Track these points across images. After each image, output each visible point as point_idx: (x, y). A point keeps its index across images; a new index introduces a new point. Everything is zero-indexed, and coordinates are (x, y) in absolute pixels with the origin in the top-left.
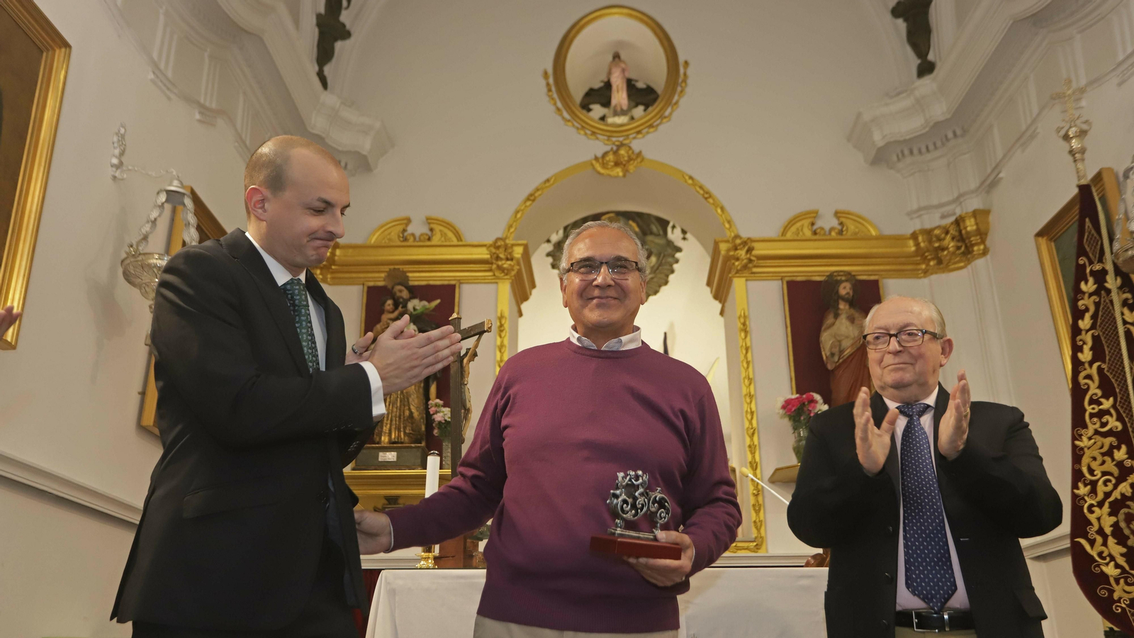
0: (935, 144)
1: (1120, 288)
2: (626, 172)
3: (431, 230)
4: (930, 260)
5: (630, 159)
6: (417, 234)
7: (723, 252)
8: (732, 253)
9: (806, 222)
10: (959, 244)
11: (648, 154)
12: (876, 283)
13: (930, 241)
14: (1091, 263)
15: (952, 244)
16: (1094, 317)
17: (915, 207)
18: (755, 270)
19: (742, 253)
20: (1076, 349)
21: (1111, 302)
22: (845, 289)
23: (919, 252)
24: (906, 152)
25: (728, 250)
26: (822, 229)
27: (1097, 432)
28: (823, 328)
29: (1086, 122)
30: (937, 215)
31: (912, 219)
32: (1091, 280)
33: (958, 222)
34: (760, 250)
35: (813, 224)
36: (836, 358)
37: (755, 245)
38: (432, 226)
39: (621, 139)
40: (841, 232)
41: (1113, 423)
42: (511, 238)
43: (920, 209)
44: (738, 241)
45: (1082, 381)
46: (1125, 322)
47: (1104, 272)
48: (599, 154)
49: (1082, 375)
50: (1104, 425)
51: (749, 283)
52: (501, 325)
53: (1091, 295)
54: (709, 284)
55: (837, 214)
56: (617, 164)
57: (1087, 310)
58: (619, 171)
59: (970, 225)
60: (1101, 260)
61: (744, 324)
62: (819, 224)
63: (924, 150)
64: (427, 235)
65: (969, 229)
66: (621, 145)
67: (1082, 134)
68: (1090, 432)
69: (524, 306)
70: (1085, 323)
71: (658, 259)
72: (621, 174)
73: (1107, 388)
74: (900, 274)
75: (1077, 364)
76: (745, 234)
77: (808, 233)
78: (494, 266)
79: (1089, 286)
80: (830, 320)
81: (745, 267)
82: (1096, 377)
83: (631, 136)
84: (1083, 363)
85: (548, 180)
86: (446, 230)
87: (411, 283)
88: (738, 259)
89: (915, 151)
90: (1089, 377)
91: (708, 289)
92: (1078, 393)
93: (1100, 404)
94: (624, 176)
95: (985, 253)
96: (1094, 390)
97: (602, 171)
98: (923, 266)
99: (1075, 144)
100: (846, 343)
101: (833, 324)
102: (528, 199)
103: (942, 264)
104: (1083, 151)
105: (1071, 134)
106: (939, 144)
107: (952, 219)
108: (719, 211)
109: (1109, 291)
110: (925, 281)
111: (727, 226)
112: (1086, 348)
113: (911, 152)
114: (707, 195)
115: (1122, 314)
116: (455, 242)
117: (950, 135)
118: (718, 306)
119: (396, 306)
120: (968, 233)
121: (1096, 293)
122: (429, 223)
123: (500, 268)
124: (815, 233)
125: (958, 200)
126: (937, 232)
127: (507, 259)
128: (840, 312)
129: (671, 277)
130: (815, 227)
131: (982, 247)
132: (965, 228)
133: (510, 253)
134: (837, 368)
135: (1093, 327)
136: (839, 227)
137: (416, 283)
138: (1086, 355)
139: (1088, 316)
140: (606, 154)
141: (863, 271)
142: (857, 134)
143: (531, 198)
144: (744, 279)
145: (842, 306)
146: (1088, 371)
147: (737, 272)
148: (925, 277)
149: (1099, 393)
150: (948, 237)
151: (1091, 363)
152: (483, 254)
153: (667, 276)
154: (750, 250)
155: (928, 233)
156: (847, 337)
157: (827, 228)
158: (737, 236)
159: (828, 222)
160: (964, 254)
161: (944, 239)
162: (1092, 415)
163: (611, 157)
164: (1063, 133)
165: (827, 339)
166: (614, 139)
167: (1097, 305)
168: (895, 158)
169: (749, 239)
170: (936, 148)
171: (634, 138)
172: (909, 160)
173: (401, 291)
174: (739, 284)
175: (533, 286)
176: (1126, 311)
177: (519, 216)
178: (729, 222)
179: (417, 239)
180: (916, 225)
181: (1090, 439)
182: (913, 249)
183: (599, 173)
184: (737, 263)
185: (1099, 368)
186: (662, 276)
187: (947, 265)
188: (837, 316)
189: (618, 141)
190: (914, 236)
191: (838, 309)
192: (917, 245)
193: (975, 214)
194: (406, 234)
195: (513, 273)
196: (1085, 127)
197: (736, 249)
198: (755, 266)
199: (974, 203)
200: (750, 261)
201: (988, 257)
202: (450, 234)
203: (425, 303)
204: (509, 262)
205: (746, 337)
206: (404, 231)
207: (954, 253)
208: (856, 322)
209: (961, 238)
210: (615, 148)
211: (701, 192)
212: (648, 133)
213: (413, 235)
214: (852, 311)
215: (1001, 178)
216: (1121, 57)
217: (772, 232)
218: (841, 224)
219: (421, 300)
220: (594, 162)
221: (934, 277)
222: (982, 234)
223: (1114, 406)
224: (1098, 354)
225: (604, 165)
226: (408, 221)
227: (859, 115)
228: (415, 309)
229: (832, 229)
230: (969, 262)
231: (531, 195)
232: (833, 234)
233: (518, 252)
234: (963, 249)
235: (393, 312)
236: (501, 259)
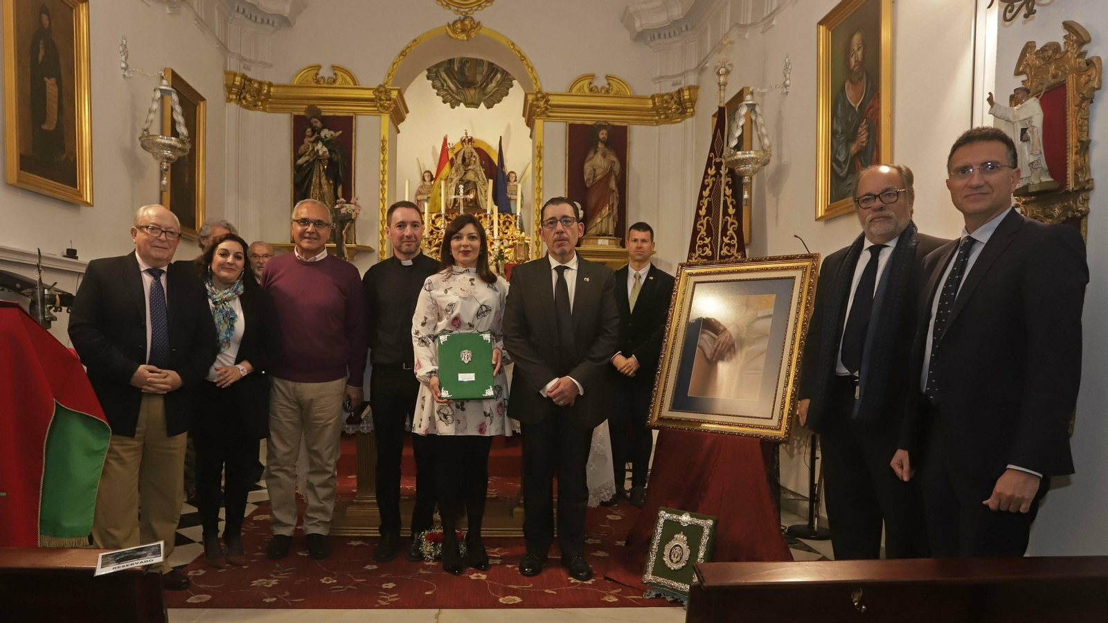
0: (674, 32)
1: (727, 174)
2: (469, 36)
3: (335, 74)
4: (661, 115)
5: (472, 28)
6: (326, 77)
7: (530, 102)
8: (535, 103)
9: (586, 82)
10: (678, 107)
11: (485, 24)
12: (626, 127)
13: (662, 103)
14: (716, 157)
15: (674, 106)
16: (711, 190)
17: (658, 75)
18: (550, 114)
19: (542, 103)
20: (699, 208)
21: (721, 182)
22: (603, 134)
23: (655, 108)
24: (656, 36)
25: (533, 101)
26: (596, 87)
27: (700, 256)
28: (588, 158)
29: (730, 65)
30: (670, 83)
31: (655, 83)
32: (714, 168)
33: (680, 92)
34: (554, 100)
35: (590, 83)
36: (591, 182)
37: (550, 97)
38: (336, 71)
39: (467, 10)
40: (607, 91)
41: (708, 252)
42: (390, 84)
43: (661, 77)
44: (539, 95)
45: (699, 227)
46: (725, 195)
47: (721, 163)
48: (451, 22)
49: (699, 223)
50: (703, 252)
51: (545, 123)
52: (384, 146)
53: (712, 177)
54: (524, 115)
55: (607, 77)
56: (463, 31)
57: (708, 185)
58: (463, 37)
59: (686, 95)
60: (721, 157)
61: (539, 152)
62: (595, 83)
63: (667, 36)
64: (333, 78)
65: (685, 97)
66: (466, 17)
67: (728, 72)
68: (697, 255)
69: (400, 126)
70: (706, 193)
71: (502, 76)
72: (465, 38)
73: (709, 232)
74: (642, 122)
75: (698, 216)
76: (545, 90)
77: (586, 89)
78: (378, 104)
79: (712, 171)
80: (591, 155)
81: (543, 113)
82: (705, 225)
83: (474, 8)
84: (700, 216)
85: (415, 40)
86: (344, 75)
87: (323, 114)
88: (538, 107)
89: (662, 36)
90: (702, 225)
91: (524, 119)
92: (695, 232)
93: (705, 240)
94: (468, 40)
95: (692, 114)
96: (703, 232)
97: (452, 35)
98: (657, 118)
99: (722, 79)
100: (599, 171)
101: (593, 158)
102: (401, 54)
103: (669, 119)
104: (725, 84)
105: (721, 71)
106: (677, 33)
107: (676, 88)
108: (530, 70)
109: (721, 175)
110: (657, 128)
111: (534, 81)
112: (704, 208)
113: (659, 37)
114: (523, 58)
115: (725, 190)
116: (352, 85)
117: (684, 29)
118: (529, 130)
119: (313, 132)
120: (684, 99)
121: (715, 176)
122: (334, 70)
123: (381, 105)
124: (591, 90)
125: (683, 74)
126: (666, 97)
127: (387, 100)
128: (598, 150)
129: (511, 90)
130: (592, 86)
131: (692, 110)
132: (683, 97)
133: (389, 96)
134: (591, 187)
135: (709, 196)
136: (608, 87)
137: (326, 114)
138: (703, 212)
139: (708, 189)
140: (455, 22)
141: (616, 119)
142: (627, 19)
143: (403, 54)
144: (542, 120)
145: (600, 145)
146: (702, 221)
147: (538, 116)
148: (657, 125)
149: (705, 234)
150: (673, 102)
151: (704, 217)
152: (369, 94)
153: (508, 89)
154: (547, 101)
155: (661, 96)
156: (600, 167)
157: (599, 87)
158: (540, 92)
159: (601, 82)
160: (681, 113)
161: (670, 102)
162: (699, 246)
163: (459, 25)
164: (717, 70)
165: (588, 167)
166: (462, 10)
167: (714, 183)
168: (649, 39)
169: (547, 93)
170: (670, 36)
171: (476, 10)
172: (658, 41)
173: (316, 122)
174: (539, 123)
175: (407, 112)
176: (727, 188)
177: (395, 67)
178: (536, 79)
179: (326, 81)
180: (656, 89)
181: (696, 259)
182: (652, 106)
183: (450, 36)
184: (538, 110)
185: (708, 221)
186: (505, 89)
187: (671, 119)
188: (595, 152)
189: (465, 12)
190: (653, 98)
191: (597, 147)
192: (654, 104)
193: (689, 88)
194: (318, 77)
195: (391, 109)
196: (730, 68)
197: (538, 100)
198: (551, 112)
199: (692, 80)
200: (547, 109)
201: (694, 117)
202: (348, 79)
203: (332, 132)
204: (388, 102)
205: (540, 161)
206: (317, 74)
207: (675, 112)
208: (607, 157)
209: (681, 103)
210: (462, 17)
211: (519, 55)
212: (485, 6)
213: (323, 78)
214: (606, 149)
215: (706, 68)
216: (765, 16)
217: (563, 90)
218: (609, 84)
219: (330, 130)
220: (447, 28)
221: (662, 126)
222: (693, 102)
223: (710, 242)
224: (708, 213)
225: (454, 31)
226: (319, 67)
227: (627, 7)
228: (325, 136)
229: (603, 88)
230: (683, 119)
231: (403, 52)
232: (603, 91)
233: (394, 94)
234: (680, 110)
235: (311, 137)
236: (383, 100)
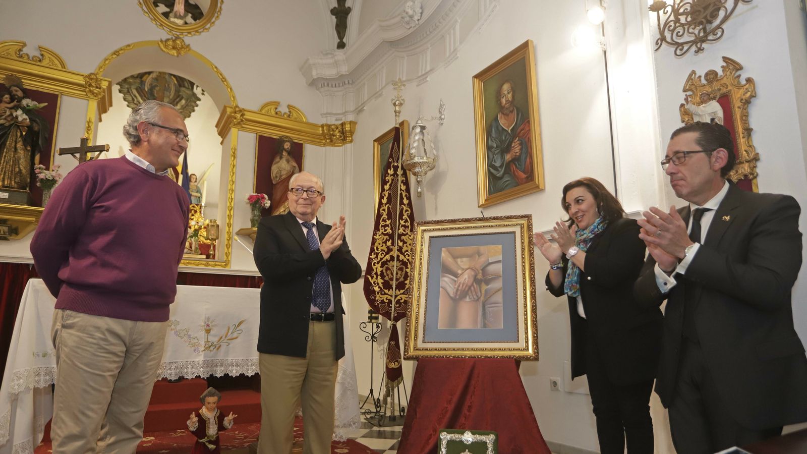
0: (339, 84)
1: (402, 175)
2: (179, 54)
3: (42, 55)
4: (327, 139)
5: (182, 47)
6: (31, 55)
7: (228, 113)
8: (233, 114)
9: (273, 107)
10: (341, 135)
11: (193, 47)
12: (301, 145)
13: (329, 131)
14: (394, 162)
15: (338, 134)
16: (390, 185)
17: (325, 112)
18: (244, 126)
19: (238, 116)
20: (381, 197)
21: (398, 180)
22: (287, 146)
23: (323, 134)
24: (326, 84)
25: (231, 113)
26: (280, 112)
27: (382, 233)
28: (274, 163)
29: (402, 100)
30: (334, 119)
31: (323, 117)
32: (392, 169)
33: (343, 124)
34: (248, 116)
35: (276, 108)
36: (278, 180)
37: (246, 113)
38: (43, 52)
39: (178, 34)
40: (289, 116)
41: (389, 231)
42: (100, 75)
43: (327, 114)
44: (237, 109)
45: (381, 211)
46: (401, 189)
47: (398, 167)
48: (164, 39)
49: (382, 208)
50: (385, 230)
51: (240, 131)
52: (89, 127)
53: (391, 175)
54: (217, 126)
55: (289, 106)
56: (174, 48)
57: (389, 181)
58: (174, 52)
59: (348, 127)
60: (397, 162)
61: (234, 153)
62: (279, 109)
63: (334, 85)
64: (39, 58)
65: (347, 129)
66: (177, 38)
67: (401, 104)
68: (380, 233)
69: (103, 116)
70: (387, 187)
71: (186, 102)
72: (175, 54)
73: (390, 216)
74: (313, 143)
75: (380, 204)
76: (241, 106)
77: (273, 113)
78: (87, 90)
79: (391, 172)
80: (277, 159)
81: (239, 123)
82: (386, 211)
83: (184, 34)
84: (383, 204)
85: (129, 46)
86: (53, 59)
87: (24, 87)
88: (235, 118)
89: (330, 85)
90: (384, 210)
91: (216, 129)
92: (379, 216)
93: (386, 222)
94: (178, 56)
95: (351, 141)
96: (385, 216)
97: (164, 49)
98: (324, 141)
99: (397, 108)
100: (284, 172)
101: (279, 162)
102: (114, 53)
103: (332, 143)
104: (399, 112)
105: (397, 103)
106: (341, 85)
107: (340, 122)
108: (229, 90)
109: (398, 175)
110: (324, 148)
111: (232, 99)
112: (385, 198)
113: (328, 85)
114: (224, 80)
115: (401, 186)
116: (60, 67)
117: (347, 82)
118: (220, 139)
119: (12, 99)
120: (346, 130)
121: (393, 175)
122: (41, 51)
123: (90, 91)
124: (277, 113)
125: (344, 113)
126: (333, 127)
127: (97, 87)
128: (283, 156)
129: (193, 114)
130: (277, 110)
131: (350, 138)
132: (345, 128)
133: (99, 84)
134: (277, 184)
135: (389, 189)
136: (289, 113)
137: (28, 88)
138: (384, 201)
139: (388, 184)
140: (167, 40)
141: (296, 138)
142: (305, 69)
143: (116, 53)
144: (237, 129)
145: (284, 153)
146: (384, 208)
147: (234, 125)
148: (324, 146)
149: (386, 217)
150: (337, 131)
151: (386, 204)
152: (80, 80)
153: (191, 113)
154: (243, 115)
155: (329, 126)
156: (284, 169)
157: (283, 112)
158: (237, 106)
159: (283, 109)
160: (342, 140)
161: (335, 131)
162: (382, 226)
163: (170, 43)
164: (394, 102)
165: (275, 169)
166: (174, 33)
167: (393, 180)
168: (320, 86)
169: (243, 109)
170: (339, 86)
171: (186, 35)
172: (326, 88)
173: (16, 91)
174: (234, 131)
175: (111, 105)
176: (402, 185)
177: (107, 62)
178: (234, 97)
179: (30, 59)
180: (323, 121)
181: (379, 235)
182: (321, 132)
183: (162, 50)
184: (235, 120)
185: (388, 207)
186: (188, 112)
187: (334, 144)
188: (281, 158)
189: (176, 34)
190: (322, 126)
191: (282, 155)
192: (323, 130)
193: (351, 123)
194: (21, 53)
195: (100, 96)
196: (402, 102)
197: (236, 113)
198: (244, 124)
199: (351, 118)
200: (242, 121)
201: (352, 144)
202: (56, 62)
203: (35, 103)
204: (98, 90)
205: (234, 159)
206: (20, 50)
207: (338, 138)
208: (290, 162)
209: (343, 132)
210: (174, 38)
211: (221, 77)
212: (195, 35)
213: (27, 55)
214: (289, 157)
215: (364, 109)
216: (420, 74)
217: (255, 108)
218: (290, 112)
219: (33, 100)
220: (160, 43)
221: (328, 147)
222: (352, 132)
223: (390, 224)
224: (389, 201)
225: (166, 46)
226: (24, 45)
227: (308, 60)
228: (28, 106)
229: (285, 113)
230: (344, 144)
231: (117, 52)
232: (285, 116)
233: (104, 85)
234: (342, 137)
235: (9, 103)
236: (93, 87)
